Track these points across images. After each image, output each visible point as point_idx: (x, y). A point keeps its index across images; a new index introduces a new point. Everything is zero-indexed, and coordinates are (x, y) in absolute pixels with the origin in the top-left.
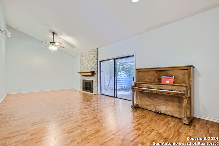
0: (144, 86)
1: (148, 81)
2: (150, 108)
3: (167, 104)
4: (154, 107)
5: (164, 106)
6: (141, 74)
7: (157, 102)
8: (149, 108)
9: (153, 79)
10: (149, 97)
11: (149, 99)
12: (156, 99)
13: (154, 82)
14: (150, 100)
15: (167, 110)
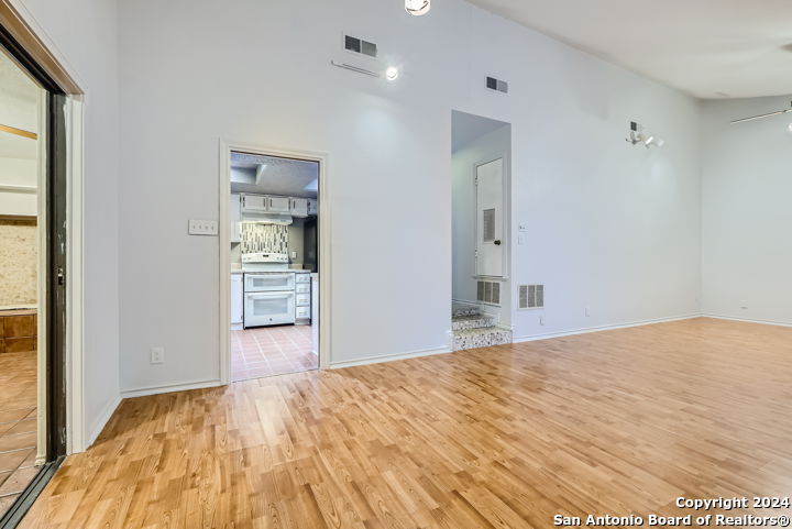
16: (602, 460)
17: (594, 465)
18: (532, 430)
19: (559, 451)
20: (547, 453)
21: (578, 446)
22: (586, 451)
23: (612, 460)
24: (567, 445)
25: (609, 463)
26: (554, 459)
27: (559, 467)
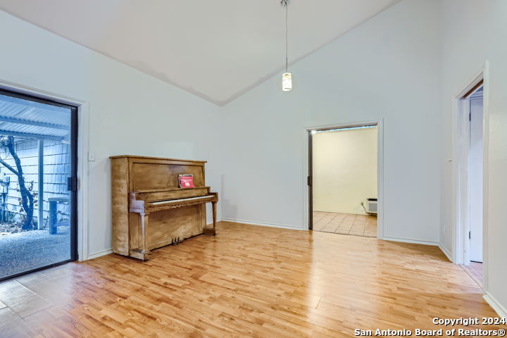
0: (157, 197)
1: (157, 185)
2: (163, 243)
3: (186, 221)
4: (169, 236)
5: (183, 227)
6: (140, 171)
7: (173, 224)
8: (159, 244)
9: (166, 181)
10: (160, 220)
11: (160, 224)
12: (171, 220)
13: (168, 187)
14: (162, 225)
15: (186, 230)
16: (230, 283)
17: (234, 279)
18: (269, 290)
19: (250, 281)
20: (255, 279)
21: (241, 287)
22: (237, 285)
23: (225, 284)
24: (248, 286)
25: (227, 282)
26: (251, 277)
27: (248, 274)
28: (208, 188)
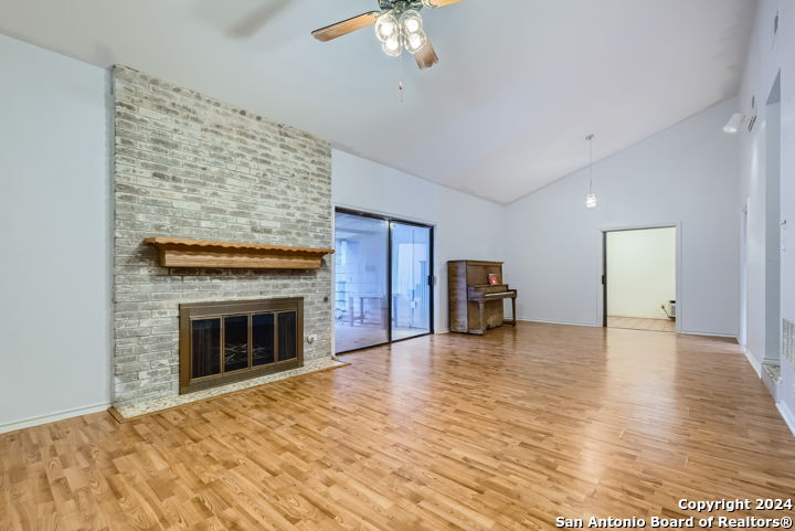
1: (478, 282)
9: (483, 278)
13: (484, 283)
28: (507, 286)
